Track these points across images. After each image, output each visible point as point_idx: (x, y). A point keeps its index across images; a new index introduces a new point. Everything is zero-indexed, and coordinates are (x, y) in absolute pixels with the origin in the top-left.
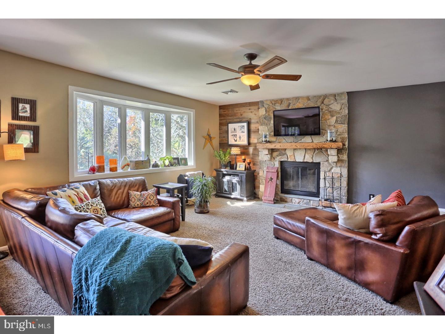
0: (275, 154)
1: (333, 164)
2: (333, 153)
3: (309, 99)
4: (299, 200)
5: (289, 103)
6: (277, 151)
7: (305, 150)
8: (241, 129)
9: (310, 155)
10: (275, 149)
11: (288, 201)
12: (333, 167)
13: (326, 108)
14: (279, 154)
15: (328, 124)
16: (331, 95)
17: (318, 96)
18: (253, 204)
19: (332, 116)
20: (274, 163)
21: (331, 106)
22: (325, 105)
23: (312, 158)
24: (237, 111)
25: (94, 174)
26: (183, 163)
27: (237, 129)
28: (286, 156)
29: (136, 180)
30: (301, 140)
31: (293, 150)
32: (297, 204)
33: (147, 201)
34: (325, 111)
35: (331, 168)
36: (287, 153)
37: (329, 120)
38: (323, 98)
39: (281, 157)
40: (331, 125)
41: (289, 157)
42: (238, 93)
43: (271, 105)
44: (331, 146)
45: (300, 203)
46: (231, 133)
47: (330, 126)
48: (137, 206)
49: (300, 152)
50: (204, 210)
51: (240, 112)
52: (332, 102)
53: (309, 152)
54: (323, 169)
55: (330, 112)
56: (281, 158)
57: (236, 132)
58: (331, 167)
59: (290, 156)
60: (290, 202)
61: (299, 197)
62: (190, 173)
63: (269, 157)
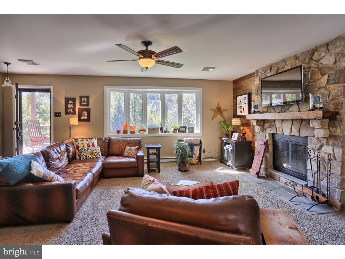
0: (266, 125)
1: (323, 141)
2: (315, 125)
3: (297, 57)
4: (286, 180)
5: (278, 67)
6: (267, 122)
7: (291, 122)
8: (244, 101)
9: (296, 127)
10: (266, 120)
11: (276, 178)
12: (323, 144)
13: (316, 65)
14: (270, 125)
15: (318, 86)
16: (322, 46)
17: (306, 52)
18: (239, 174)
19: (323, 75)
20: (265, 135)
21: (321, 61)
22: (314, 61)
23: (299, 131)
24: (243, 83)
25: (119, 134)
26: (190, 131)
27: (242, 101)
28: (274, 128)
29: (134, 139)
30: (288, 109)
31: (281, 121)
32: (284, 185)
33: (130, 154)
34: (314, 69)
35: (321, 146)
36: (276, 125)
37: (319, 81)
38: (312, 52)
39: (270, 128)
40: (322, 87)
41: (277, 129)
42: (216, 68)
43: (263, 72)
44: (308, 116)
45: (287, 184)
46: (239, 105)
47: (320, 88)
48: (125, 156)
49: (286, 123)
50: (182, 169)
51: (245, 85)
52: (323, 54)
53: (295, 123)
54: (311, 146)
55: (320, 69)
56: (271, 130)
57: (241, 104)
58: (321, 144)
59: (279, 128)
60: (277, 180)
61: (285, 177)
62: (186, 139)
63: (259, 128)
